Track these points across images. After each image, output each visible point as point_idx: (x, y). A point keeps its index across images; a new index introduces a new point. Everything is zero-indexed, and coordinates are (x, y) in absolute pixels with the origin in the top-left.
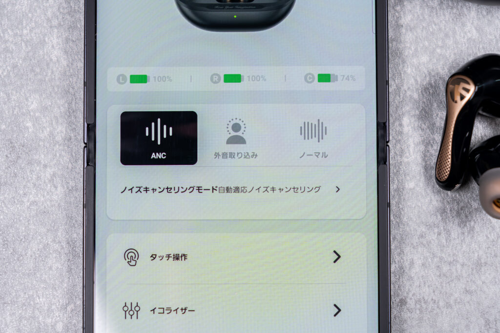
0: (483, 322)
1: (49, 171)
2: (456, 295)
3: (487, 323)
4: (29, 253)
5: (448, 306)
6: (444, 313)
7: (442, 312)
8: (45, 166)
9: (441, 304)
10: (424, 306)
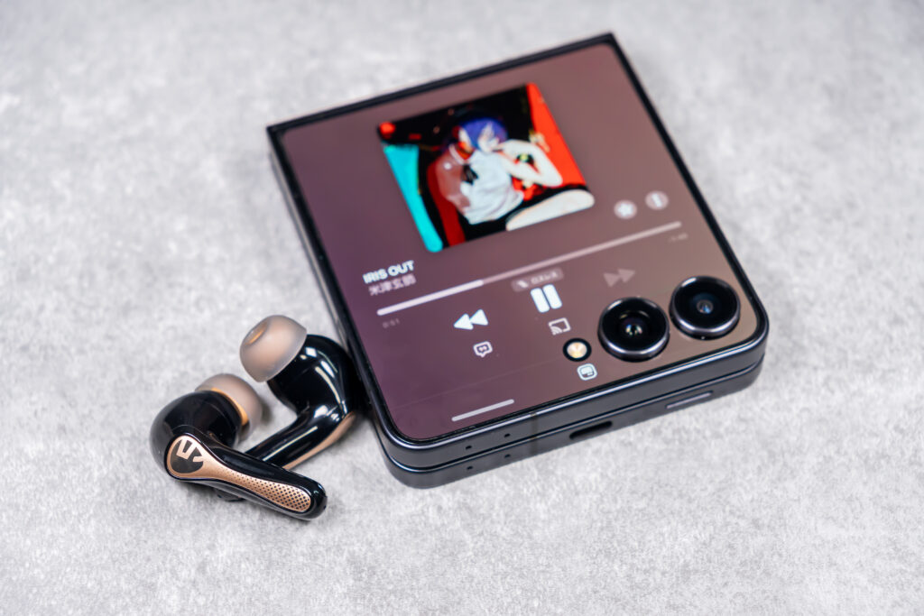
0: (765, 454)
1: (193, 296)
2: (727, 423)
3: (772, 455)
4: (160, 382)
5: (717, 436)
6: (713, 443)
7: (710, 445)
8: (190, 289)
9: (708, 433)
10: (685, 436)
